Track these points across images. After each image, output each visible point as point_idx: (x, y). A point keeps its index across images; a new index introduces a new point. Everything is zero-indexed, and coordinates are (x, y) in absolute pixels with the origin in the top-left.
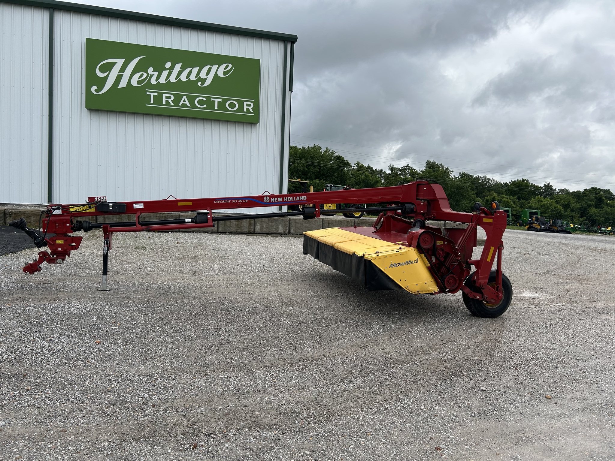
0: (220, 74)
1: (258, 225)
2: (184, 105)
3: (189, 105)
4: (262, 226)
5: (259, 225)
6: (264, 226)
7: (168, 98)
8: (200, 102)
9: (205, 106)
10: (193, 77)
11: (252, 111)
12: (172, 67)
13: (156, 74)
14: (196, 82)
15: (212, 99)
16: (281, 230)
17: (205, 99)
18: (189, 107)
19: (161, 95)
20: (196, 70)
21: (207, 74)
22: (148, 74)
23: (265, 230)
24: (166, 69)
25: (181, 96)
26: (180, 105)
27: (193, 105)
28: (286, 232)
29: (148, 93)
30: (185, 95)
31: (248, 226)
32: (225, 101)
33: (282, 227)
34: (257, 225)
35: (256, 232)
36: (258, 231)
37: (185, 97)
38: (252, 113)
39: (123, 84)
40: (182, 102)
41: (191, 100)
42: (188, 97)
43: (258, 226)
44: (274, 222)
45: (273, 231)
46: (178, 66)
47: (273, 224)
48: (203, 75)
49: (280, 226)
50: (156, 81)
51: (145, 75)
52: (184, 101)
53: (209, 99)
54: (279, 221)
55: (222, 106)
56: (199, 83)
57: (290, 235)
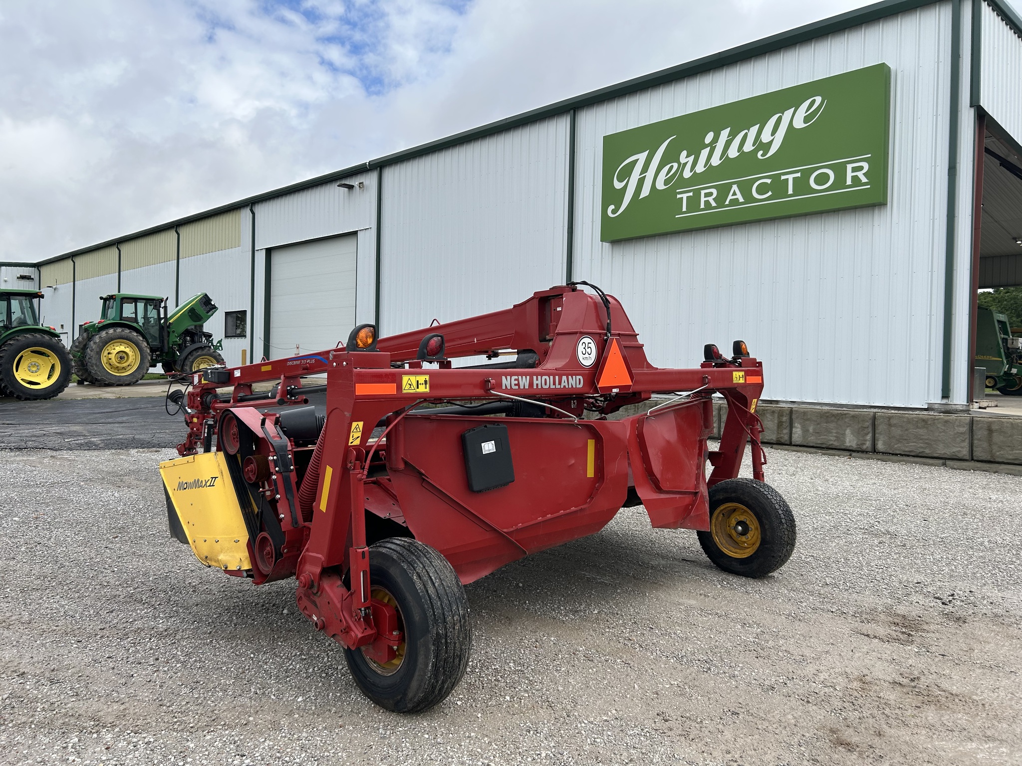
0: (799, 124)
1: (797, 428)
2: (735, 202)
3: (741, 200)
4: (805, 431)
5: (799, 426)
6: (811, 430)
7: (708, 196)
8: (762, 189)
9: (770, 193)
10: (748, 147)
11: (864, 180)
12: (716, 139)
13: (692, 158)
14: (755, 152)
15: (783, 177)
16: (850, 440)
17: (769, 181)
18: (742, 203)
19: (697, 193)
20: (754, 130)
21: (774, 133)
22: (679, 164)
23: (812, 440)
24: (706, 146)
25: (729, 186)
26: (727, 203)
27: (748, 197)
28: (864, 447)
29: (679, 196)
30: (734, 183)
31: (776, 428)
32: (807, 174)
33: (852, 433)
34: (795, 427)
35: (793, 443)
36: (798, 439)
37: (735, 187)
38: (865, 184)
39: (645, 192)
40: (730, 197)
41: (745, 189)
42: (739, 184)
43: (798, 430)
44: (832, 421)
45: (831, 443)
46: (725, 134)
47: (832, 425)
48: (766, 137)
49: (848, 432)
50: (691, 172)
51: (675, 165)
52: (734, 194)
53: (775, 178)
54: (847, 420)
55: (801, 185)
56: (761, 152)
57: (874, 456)
